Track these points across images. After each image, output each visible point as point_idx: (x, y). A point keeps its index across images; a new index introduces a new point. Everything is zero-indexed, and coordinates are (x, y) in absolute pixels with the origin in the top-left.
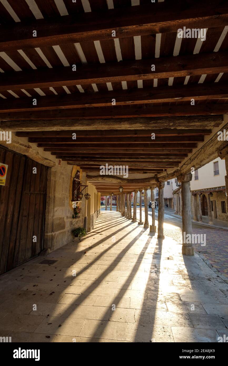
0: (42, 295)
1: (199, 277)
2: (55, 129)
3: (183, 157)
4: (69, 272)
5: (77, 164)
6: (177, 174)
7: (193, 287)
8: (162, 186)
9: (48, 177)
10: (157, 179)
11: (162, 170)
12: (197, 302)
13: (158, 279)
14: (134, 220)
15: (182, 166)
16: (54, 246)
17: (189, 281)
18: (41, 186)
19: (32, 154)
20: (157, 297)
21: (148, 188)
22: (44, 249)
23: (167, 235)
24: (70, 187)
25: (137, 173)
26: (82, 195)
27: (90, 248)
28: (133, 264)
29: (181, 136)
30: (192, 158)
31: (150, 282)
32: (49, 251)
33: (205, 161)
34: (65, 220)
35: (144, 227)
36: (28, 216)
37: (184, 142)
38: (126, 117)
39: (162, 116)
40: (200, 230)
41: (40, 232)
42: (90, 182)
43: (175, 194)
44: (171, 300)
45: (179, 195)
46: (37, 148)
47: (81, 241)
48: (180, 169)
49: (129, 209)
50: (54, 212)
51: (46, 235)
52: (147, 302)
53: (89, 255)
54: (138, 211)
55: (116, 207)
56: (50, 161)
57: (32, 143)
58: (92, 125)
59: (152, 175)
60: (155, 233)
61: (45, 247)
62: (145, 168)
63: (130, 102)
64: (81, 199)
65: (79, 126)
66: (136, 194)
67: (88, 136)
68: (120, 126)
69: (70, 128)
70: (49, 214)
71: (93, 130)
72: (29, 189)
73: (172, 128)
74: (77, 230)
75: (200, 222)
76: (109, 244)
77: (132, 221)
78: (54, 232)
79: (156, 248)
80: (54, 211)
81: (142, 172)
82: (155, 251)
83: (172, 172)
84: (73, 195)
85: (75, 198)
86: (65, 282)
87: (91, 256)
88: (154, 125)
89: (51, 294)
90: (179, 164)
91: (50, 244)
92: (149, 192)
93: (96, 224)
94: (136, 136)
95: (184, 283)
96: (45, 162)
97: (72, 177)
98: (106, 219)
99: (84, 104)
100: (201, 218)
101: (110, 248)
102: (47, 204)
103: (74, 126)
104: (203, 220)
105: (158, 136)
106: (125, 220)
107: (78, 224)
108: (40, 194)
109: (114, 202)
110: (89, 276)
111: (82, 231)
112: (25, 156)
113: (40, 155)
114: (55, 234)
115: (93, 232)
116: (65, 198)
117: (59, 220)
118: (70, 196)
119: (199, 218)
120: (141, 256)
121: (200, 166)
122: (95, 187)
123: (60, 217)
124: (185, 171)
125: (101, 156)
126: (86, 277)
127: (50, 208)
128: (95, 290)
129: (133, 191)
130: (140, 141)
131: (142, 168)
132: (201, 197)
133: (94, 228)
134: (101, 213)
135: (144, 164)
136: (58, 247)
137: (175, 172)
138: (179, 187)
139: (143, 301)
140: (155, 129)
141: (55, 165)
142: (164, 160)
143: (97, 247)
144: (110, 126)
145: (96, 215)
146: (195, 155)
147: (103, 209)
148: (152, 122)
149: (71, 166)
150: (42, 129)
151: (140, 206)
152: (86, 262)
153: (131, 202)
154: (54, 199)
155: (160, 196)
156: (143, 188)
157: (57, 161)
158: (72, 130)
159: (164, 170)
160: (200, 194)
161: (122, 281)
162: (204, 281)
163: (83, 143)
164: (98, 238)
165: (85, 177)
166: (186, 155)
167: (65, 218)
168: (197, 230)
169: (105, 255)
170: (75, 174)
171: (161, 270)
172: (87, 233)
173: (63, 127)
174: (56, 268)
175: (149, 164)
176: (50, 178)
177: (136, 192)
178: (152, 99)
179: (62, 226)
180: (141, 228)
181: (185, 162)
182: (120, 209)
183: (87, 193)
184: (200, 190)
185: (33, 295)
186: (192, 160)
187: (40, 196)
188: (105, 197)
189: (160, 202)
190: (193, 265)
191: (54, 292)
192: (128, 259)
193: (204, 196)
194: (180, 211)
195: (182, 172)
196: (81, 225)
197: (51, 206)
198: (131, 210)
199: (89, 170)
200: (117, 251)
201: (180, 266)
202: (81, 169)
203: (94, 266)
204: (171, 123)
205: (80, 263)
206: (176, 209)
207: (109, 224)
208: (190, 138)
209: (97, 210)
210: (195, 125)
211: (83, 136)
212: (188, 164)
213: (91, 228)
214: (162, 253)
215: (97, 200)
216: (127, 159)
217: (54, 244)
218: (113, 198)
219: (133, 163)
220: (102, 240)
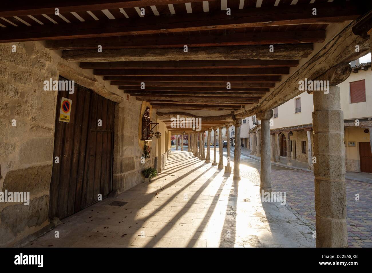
0: (113, 237)
1: (278, 219)
2: (123, 59)
3: (264, 92)
4: (141, 214)
5: (147, 100)
6: (257, 111)
7: (272, 230)
8: (239, 124)
9: (115, 114)
10: (234, 117)
11: (240, 107)
12: (277, 244)
13: (235, 222)
14: (207, 161)
15: (263, 102)
16: (123, 187)
17: (267, 224)
18: (108, 123)
19: (98, 87)
20: (234, 240)
21: (223, 126)
22: (113, 190)
23: (243, 176)
24: (139, 124)
25: (212, 110)
26: (152, 133)
27: (162, 189)
28: (208, 206)
29: (264, 68)
30: (274, 93)
31: (226, 225)
32: (119, 192)
33: (289, 96)
34: (135, 160)
35: (218, 168)
36: (96, 156)
37: (267, 75)
38: (204, 45)
39: (245, 44)
40: (278, 172)
41: (108, 172)
42: (160, 120)
43: (251, 133)
44: (249, 243)
45: (256, 134)
46: (104, 81)
47: (151, 182)
48: (260, 105)
49: (202, 149)
50: (122, 152)
51: (115, 176)
52: (224, 244)
53: (162, 196)
54: (212, 151)
55: (187, 146)
56: (117, 96)
57: (98, 76)
58: (165, 55)
59: (228, 112)
60: (230, 175)
61: (114, 188)
62: (221, 104)
63: (212, 26)
64: (151, 138)
65: (151, 56)
66: (209, 132)
67: (160, 68)
68: (197, 56)
69: (141, 59)
70: (117, 154)
71: (166, 60)
72: (95, 126)
73: (255, 59)
74: (147, 170)
75: (278, 163)
76: (182, 185)
77: (205, 162)
78: (123, 173)
79: (232, 190)
80: (123, 150)
81: (218, 108)
82: (230, 193)
83: (251, 108)
84: (143, 133)
85: (145, 136)
86: (137, 224)
87: (163, 197)
88: (235, 55)
89: (123, 236)
90: (259, 100)
91: (119, 185)
92: (224, 130)
93: (166, 164)
94: (214, 67)
95: (263, 226)
96: (112, 97)
97: (141, 113)
98: (177, 160)
99: (160, 29)
100: (279, 159)
101: (182, 190)
102: (115, 143)
103: (146, 56)
104: (281, 161)
105: (238, 68)
106: (198, 160)
107: (148, 165)
108: (107, 132)
109: (185, 141)
110: (162, 217)
111: (152, 171)
112: (90, 90)
113: (107, 90)
114: (124, 175)
115: (164, 173)
116: (134, 136)
117: (129, 160)
118: (139, 134)
119: (277, 158)
120: (216, 198)
121: (284, 102)
122: (166, 125)
123: (129, 156)
124: (265, 107)
125: (173, 91)
126: (159, 220)
127: (118, 147)
128: (169, 232)
129: (206, 130)
130: (218, 74)
131: (218, 104)
132: (280, 136)
133: (165, 169)
134: (171, 153)
135: (221, 100)
136: (128, 189)
137: (254, 109)
138: (256, 126)
139: (219, 243)
140: (235, 59)
141: (123, 100)
142: (243, 96)
143: (169, 189)
144: (186, 56)
145: (167, 155)
146: (278, 90)
147: (173, 149)
148: (233, 51)
149: (140, 102)
150: (110, 60)
151: (214, 146)
152: (158, 204)
153: (205, 141)
154: (123, 138)
155: (237, 135)
156: (218, 126)
157: (125, 96)
158: (143, 61)
159: (242, 106)
160: (279, 133)
161: (197, 223)
162: (283, 223)
163: (154, 75)
164: (170, 179)
165: (155, 114)
166: (268, 90)
167: (135, 158)
168: (275, 172)
169: (178, 196)
170: (145, 111)
171: (237, 212)
172: (158, 174)
173: (132, 58)
174: (126, 210)
175: (226, 99)
176: (118, 115)
177: (210, 131)
178: (237, 24)
179: (131, 167)
180: (215, 169)
181: (267, 98)
182: (191, 149)
183: (157, 131)
184: (279, 129)
185: (104, 237)
186: (274, 95)
187: (107, 134)
188: (175, 136)
189: (237, 141)
190: (272, 207)
191: (126, 234)
192: (203, 201)
193: (283, 136)
194: (256, 151)
195: (262, 109)
196: (151, 165)
197: (120, 146)
198: (204, 150)
199: (160, 106)
200: (190, 192)
201: (258, 209)
202: (151, 105)
203: (166, 208)
204: (255, 52)
205: (152, 204)
206: (252, 149)
207: (180, 164)
208: (274, 70)
209: (168, 150)
210: (281, 55)
211: (155, 68)
212: (269, 100)
213: (162, 168)
214: (238, 195)
215: (168, 140)
216: (202, 94)
217: (124, 185)
218: (184, 138)
219: (208, 99)
220: (174, 181)
